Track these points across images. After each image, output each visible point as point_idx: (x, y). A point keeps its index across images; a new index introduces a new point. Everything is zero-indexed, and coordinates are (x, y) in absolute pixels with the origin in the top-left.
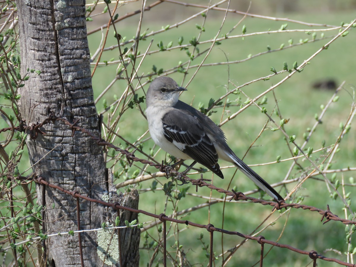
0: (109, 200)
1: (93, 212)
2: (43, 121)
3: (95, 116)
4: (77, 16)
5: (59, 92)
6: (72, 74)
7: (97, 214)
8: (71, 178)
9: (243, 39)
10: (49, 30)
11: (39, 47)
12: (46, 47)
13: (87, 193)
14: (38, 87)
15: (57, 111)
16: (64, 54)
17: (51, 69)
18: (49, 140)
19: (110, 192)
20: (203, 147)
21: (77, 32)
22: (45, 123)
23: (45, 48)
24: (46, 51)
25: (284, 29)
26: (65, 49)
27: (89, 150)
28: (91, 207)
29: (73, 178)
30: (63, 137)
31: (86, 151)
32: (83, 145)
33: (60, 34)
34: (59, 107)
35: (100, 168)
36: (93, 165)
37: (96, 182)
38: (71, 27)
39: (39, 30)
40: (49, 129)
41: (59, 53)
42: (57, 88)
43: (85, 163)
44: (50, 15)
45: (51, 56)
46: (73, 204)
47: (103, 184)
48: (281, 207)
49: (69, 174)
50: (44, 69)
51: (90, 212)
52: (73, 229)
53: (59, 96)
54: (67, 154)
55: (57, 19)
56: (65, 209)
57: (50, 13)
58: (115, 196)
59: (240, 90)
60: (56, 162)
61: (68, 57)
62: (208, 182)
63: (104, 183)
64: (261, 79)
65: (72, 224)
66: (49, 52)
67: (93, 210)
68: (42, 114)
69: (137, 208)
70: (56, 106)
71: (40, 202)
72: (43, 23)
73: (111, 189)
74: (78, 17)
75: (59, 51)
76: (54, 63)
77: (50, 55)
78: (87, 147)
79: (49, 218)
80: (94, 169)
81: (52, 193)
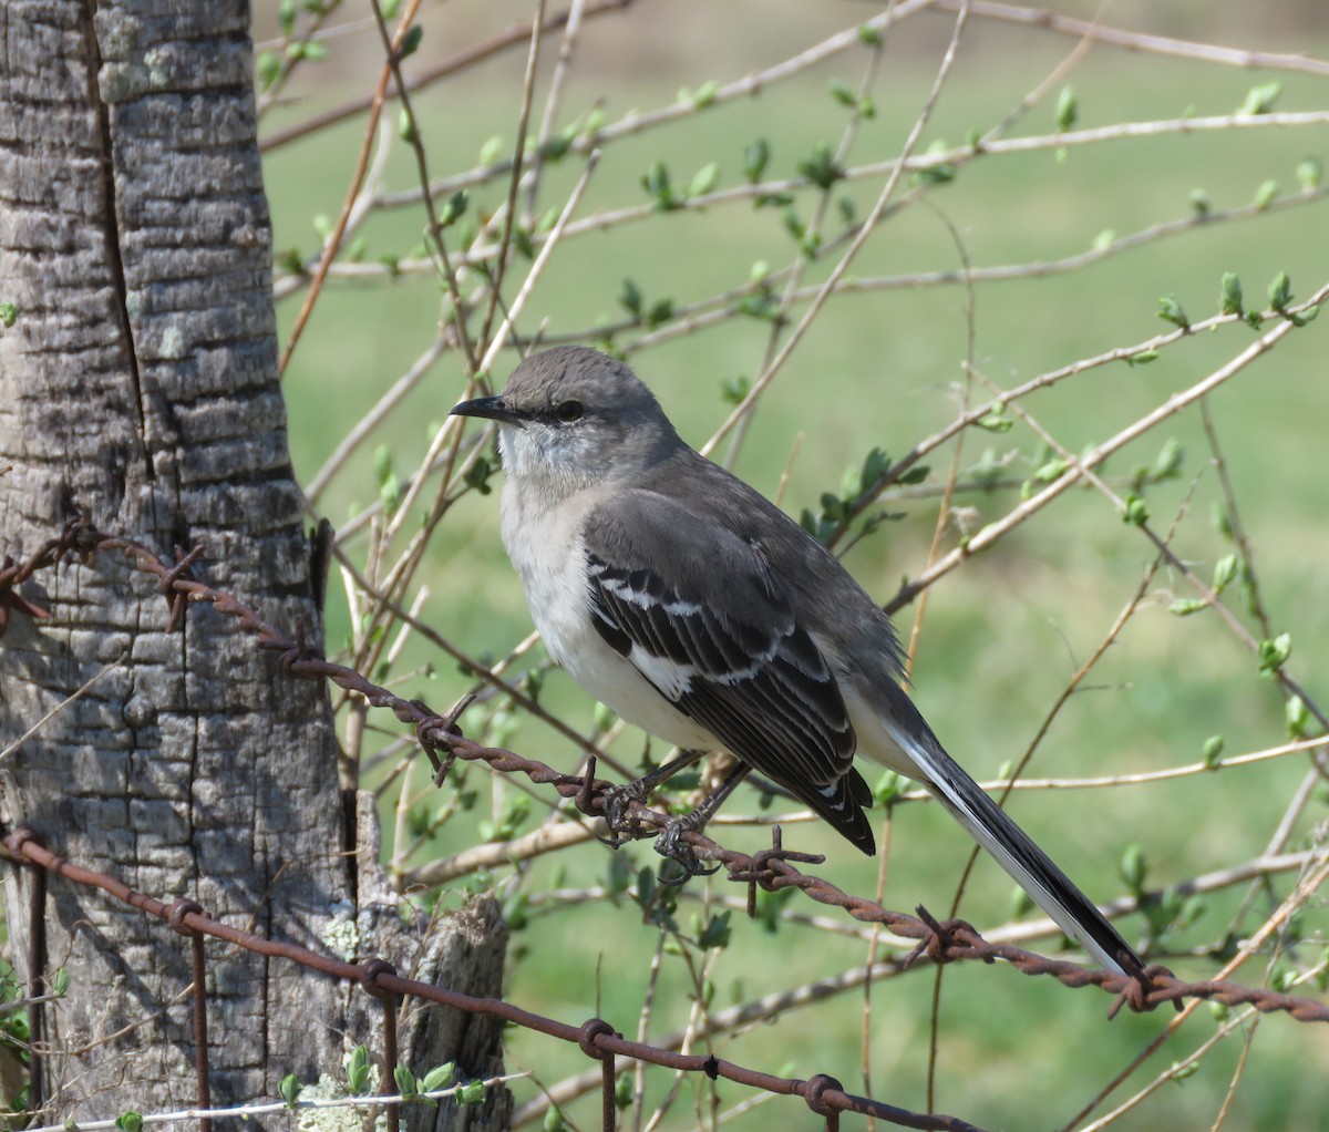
0: (358, 945)
1: (281, 1007)
2: (35, 550)
3: (292, 530)
4: (206, 32)
5: (118, 407)
6: (179, 320)
7: (298, 1017)
8: (170, 838)
9: (1061, 155)
10: (71, 103)
11: (18, 183)
12: (57, 185)
13: (251, 910)
14: (12, 385)
15: (104, 502)
16: (141, 221)
17: (78, 292)
18: (64, 648)
19: (367, 909)
20: (778, 689)
21: (206, 115)
22: (42, 561)
23: (50, 192)
24: (55, 207)
25: (1261, 110)
26: (147, 197)
27: (263, 696)
28: (271, 980)
29: (180, 835)
30: (135, 630)
31: (250, 703)
32: (235, 673)
33: (123, 120)
34: (114, 485)
35: (318, 785)
36: (281, 771)
37: (295, 856)
38: (178, 89)
39: (21, 99)
40: (65, 593)
41: (119, 215)
42: (110, 388)
43: (241, 760)
44: (77, 28)
45: (78, 232)
46: (179, 964)
47: (329, 868)
48: (1151, 997)
49: (161, 816)
50: (41, 293)
51: (265, 1006)
52: (179, 1087)
53: (117, 429)
54: (152, 715)
55: (107, 49)
56: (142, 991)
57: (74, 16)
58: (389, 929)
59: (1017, 409)
60: (97, 755)
61: (165, 236)
62: (804, 869)
63: (333, 860)
64: (1116, 358)
65: (175, 1063)
66: (67, 212)
67: (278, 994)
68: (33, 519)
69: (493, 988)
70: (102, 479)
71: (18, 952)
72: (39, 66)
73: (372, 892)
74: (216, 39)
75: (117, 205)
76: (95, 265)
77: (72, 224)
78: (253, 681)
79: (60, 1031)
80: (288, 794)
81: (80, 910)
